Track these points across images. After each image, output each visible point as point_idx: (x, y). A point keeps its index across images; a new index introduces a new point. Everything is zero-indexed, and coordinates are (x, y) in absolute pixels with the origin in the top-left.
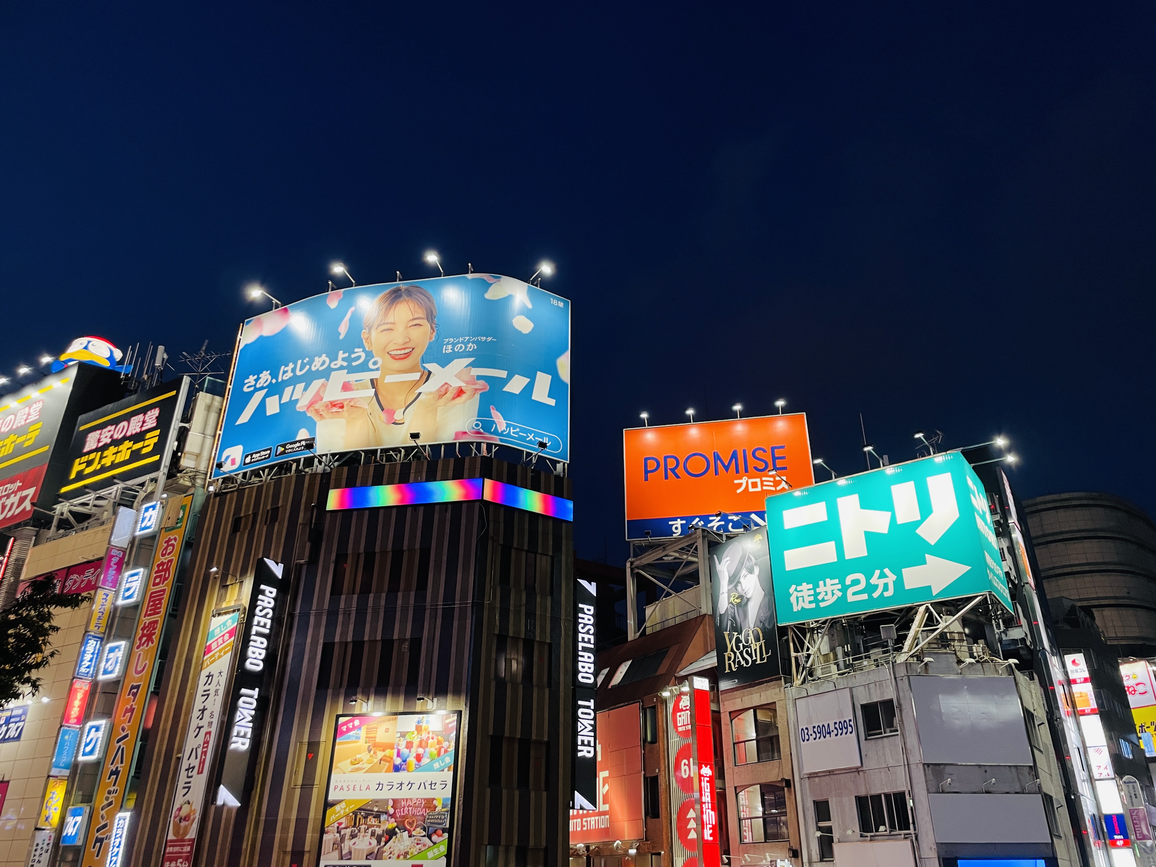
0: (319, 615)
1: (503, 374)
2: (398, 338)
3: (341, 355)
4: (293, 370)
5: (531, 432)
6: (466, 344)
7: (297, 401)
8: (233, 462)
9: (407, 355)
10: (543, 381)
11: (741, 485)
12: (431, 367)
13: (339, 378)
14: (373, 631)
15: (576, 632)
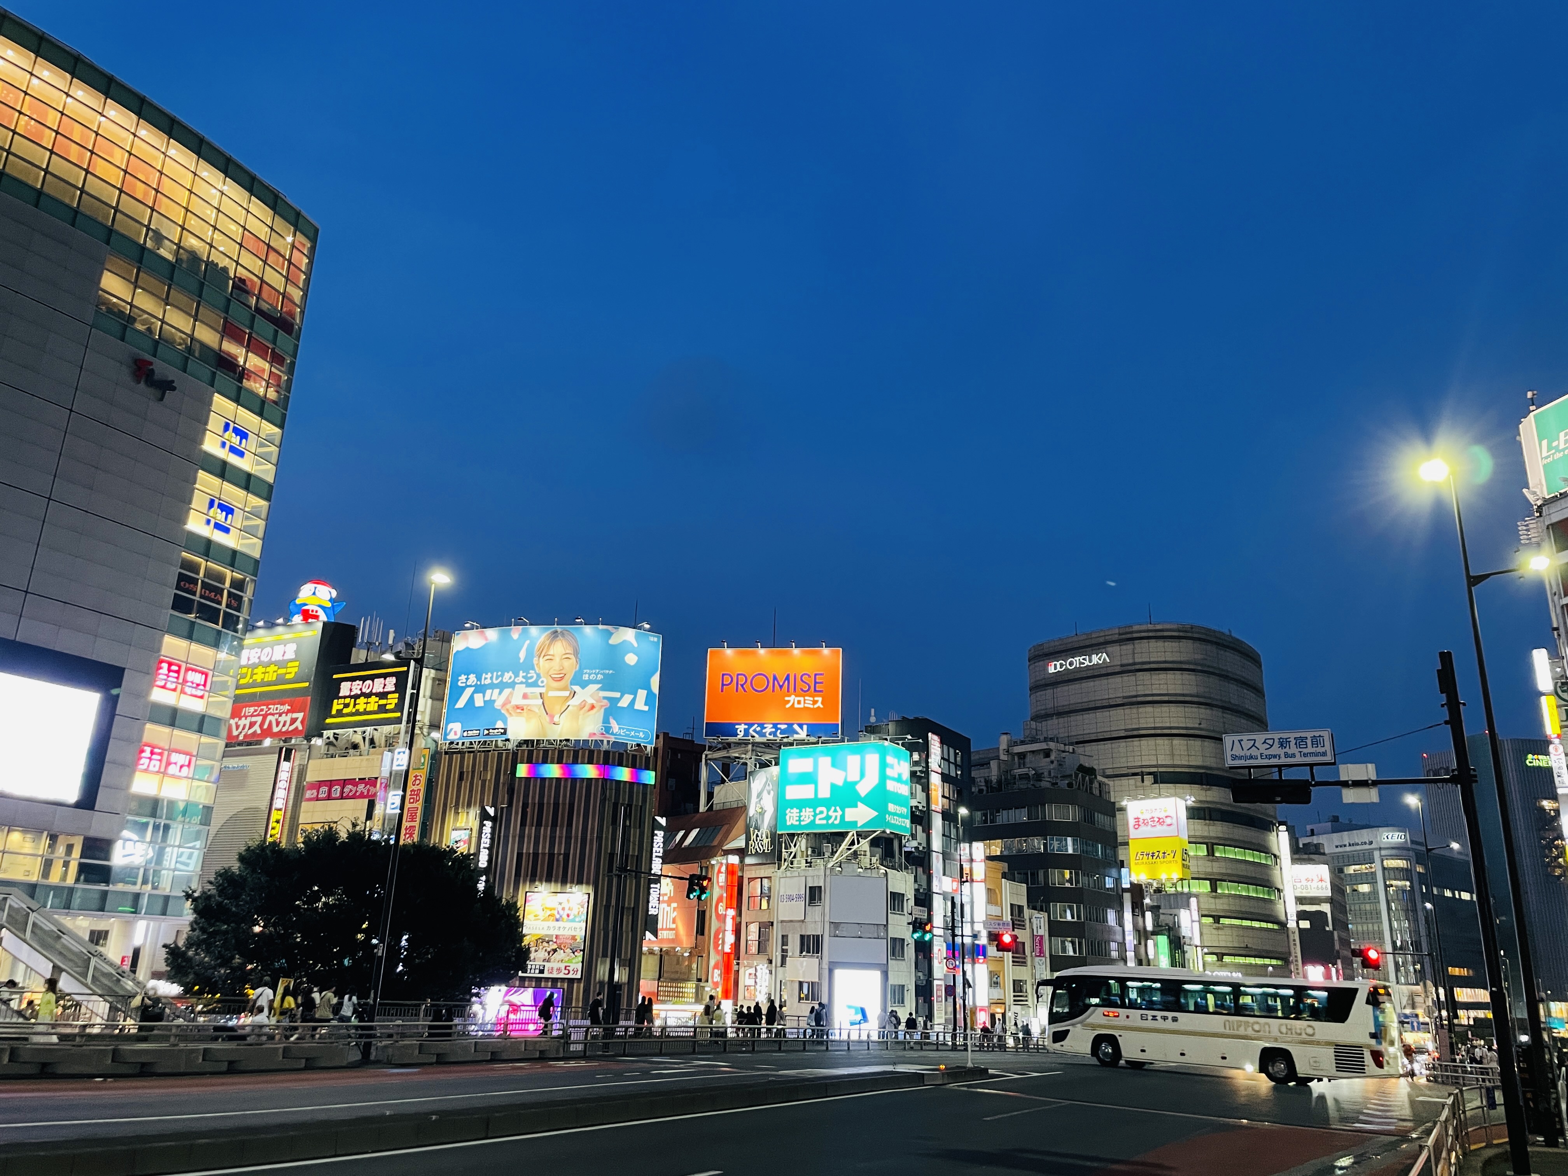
0: (514, 837)
1: (618, 695)
2: (555, 665)
3: (521, 674)
4: (491, 678)
5: (632, 730)
6: (597, 674)
7: (494, 701)
8: (455, 734)
9: (562, 678)
10: (642, 694)
11: (789, 701)
12: (576, 688)
13: (521, 689)
14: (544, 847)
15: (652, 847)
